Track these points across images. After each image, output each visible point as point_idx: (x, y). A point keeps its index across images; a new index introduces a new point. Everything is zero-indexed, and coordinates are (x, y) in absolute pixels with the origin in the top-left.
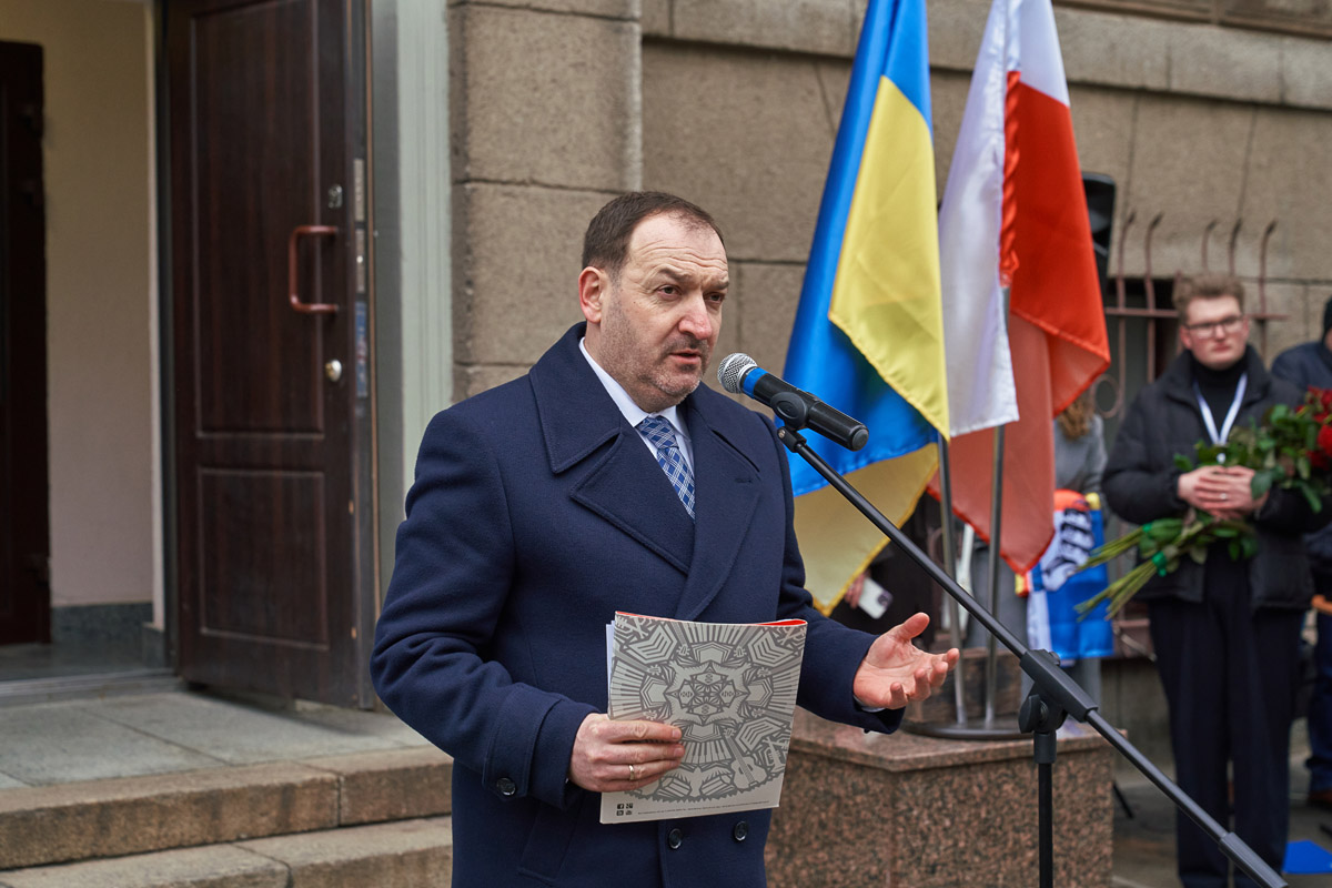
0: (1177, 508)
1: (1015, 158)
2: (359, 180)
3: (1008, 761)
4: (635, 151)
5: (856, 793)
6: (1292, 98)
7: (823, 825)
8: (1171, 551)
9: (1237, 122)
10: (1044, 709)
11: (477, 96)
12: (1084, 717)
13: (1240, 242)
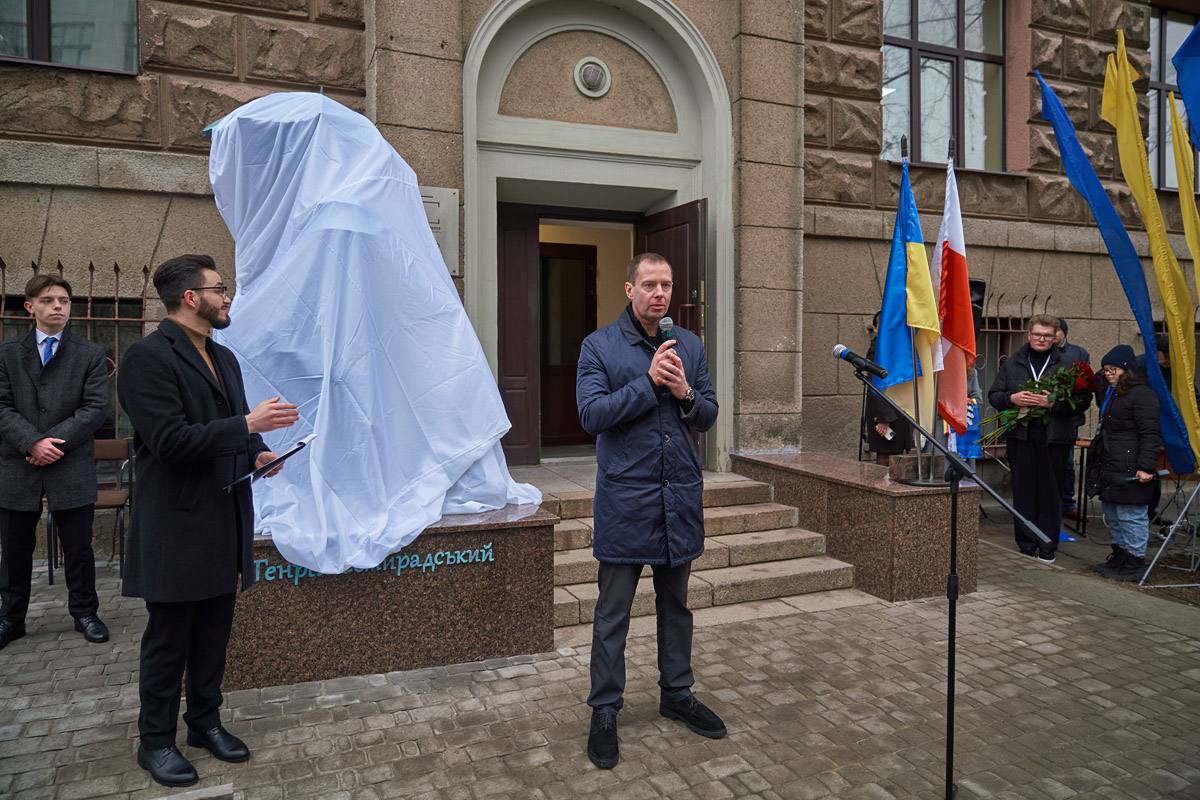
0: (1012, 406)
1: (946, 273)
2: (702, 288)
3: (938, 494)
4: (801, 275)
5: (879, 503)
6: (1058, 248)
7: (866, 515)
8: (1014, 422)
9: (1036, 258)
10: (955, 473)
11: (744, 258)
12: (970, 476)
13: (1036, 303)
